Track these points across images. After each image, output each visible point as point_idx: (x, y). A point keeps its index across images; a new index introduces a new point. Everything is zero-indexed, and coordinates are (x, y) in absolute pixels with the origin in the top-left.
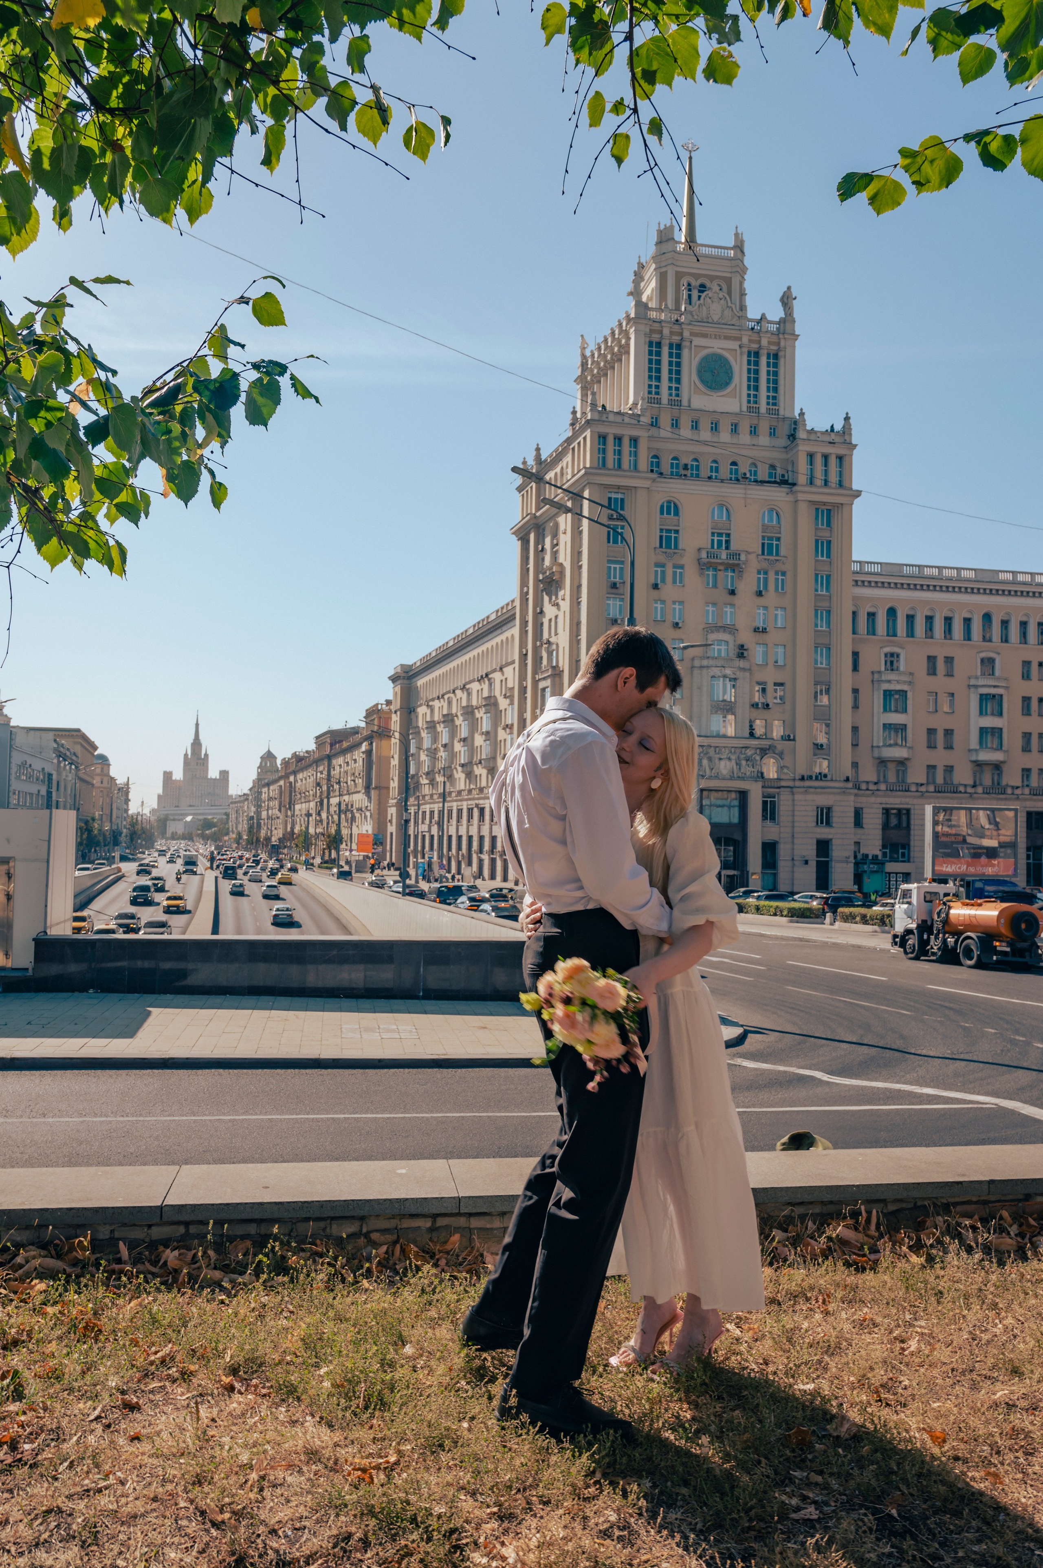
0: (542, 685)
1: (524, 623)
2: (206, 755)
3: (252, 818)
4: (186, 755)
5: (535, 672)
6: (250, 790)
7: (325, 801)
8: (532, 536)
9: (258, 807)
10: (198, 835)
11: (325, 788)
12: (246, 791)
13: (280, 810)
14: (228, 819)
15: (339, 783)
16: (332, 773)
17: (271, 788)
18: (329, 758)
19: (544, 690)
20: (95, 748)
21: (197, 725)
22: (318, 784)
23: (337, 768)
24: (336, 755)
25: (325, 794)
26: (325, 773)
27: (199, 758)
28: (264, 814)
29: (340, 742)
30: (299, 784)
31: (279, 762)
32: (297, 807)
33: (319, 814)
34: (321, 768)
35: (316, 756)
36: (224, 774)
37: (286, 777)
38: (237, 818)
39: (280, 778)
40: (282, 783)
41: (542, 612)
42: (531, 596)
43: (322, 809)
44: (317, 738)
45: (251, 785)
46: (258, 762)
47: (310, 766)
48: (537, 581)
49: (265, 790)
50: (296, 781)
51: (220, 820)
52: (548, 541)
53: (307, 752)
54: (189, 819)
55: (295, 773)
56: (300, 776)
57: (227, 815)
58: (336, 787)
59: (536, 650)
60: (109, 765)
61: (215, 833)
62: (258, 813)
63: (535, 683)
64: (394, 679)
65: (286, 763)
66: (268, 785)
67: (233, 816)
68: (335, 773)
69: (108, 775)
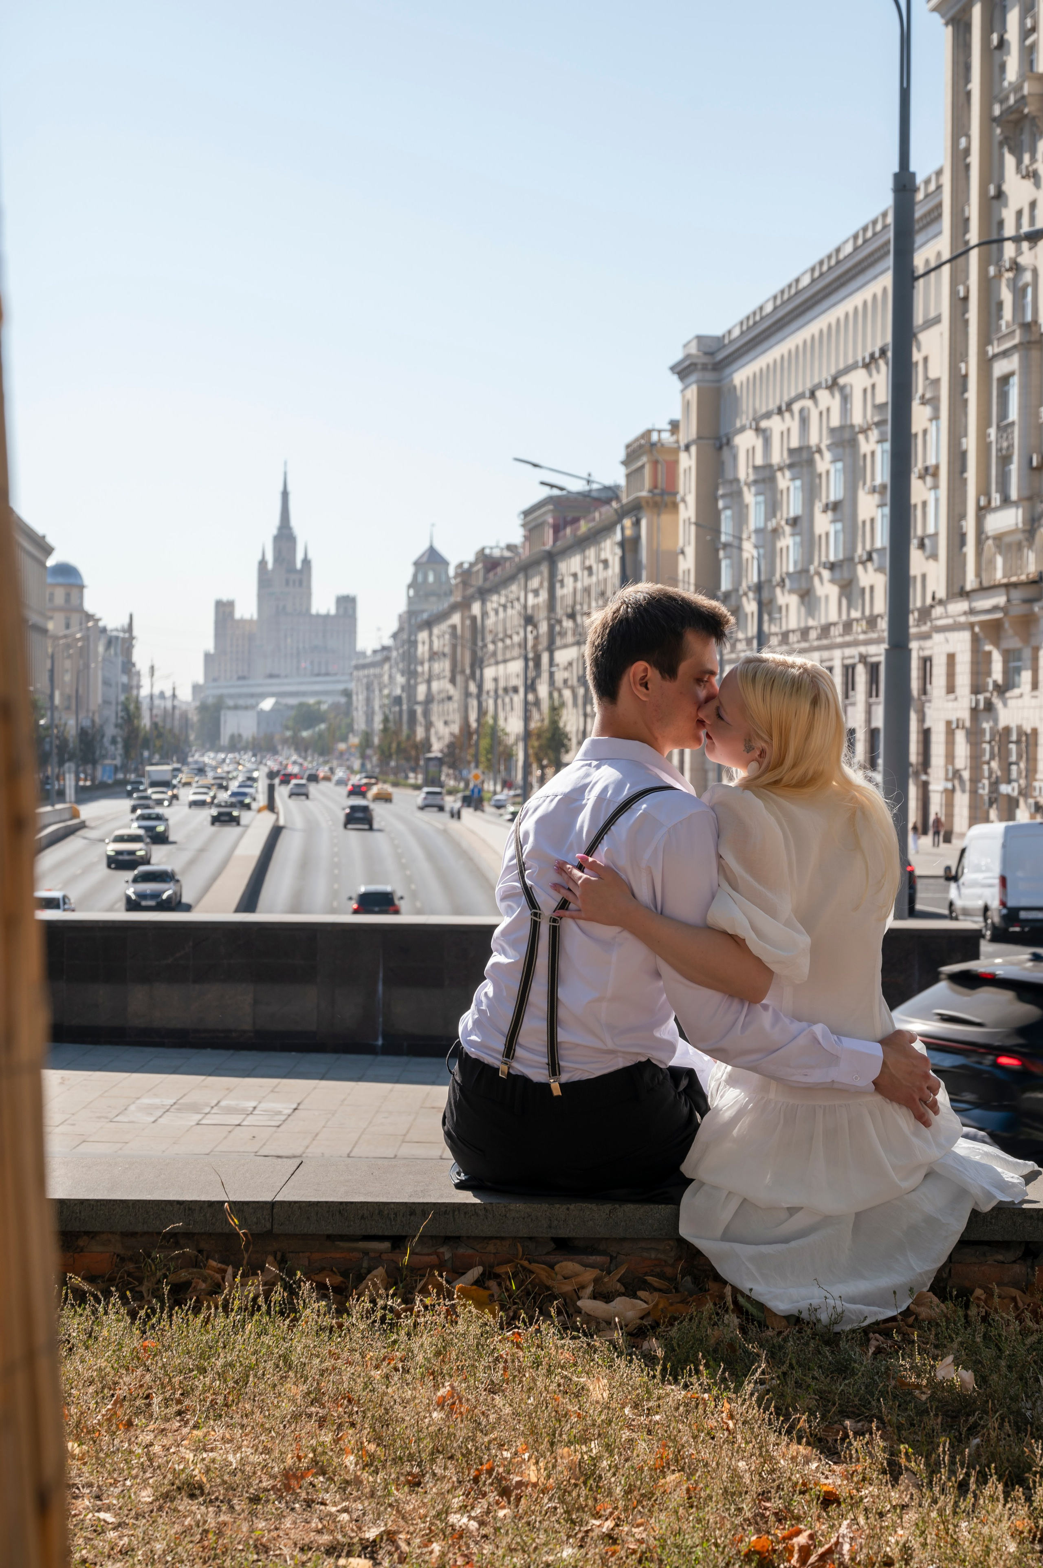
0: (1000, 368)
1: (961, 224)
2: (306, 562)
3: (398, 700)
4: (263, 563)
5: (985, 339)
6: (395, 636)
7: (545, 658)
8: (977, 12)
9: (411, 674)
10: (285, 741)
11: (543, 628)
12: (388, 642)
13: (453, 681)
14: (349, 703)
15: (572, 616)
16: (559, 592)
17: (436, 631)
18: (552, 558)
19: (1005, 380)
20: (48, 550)
21: (285, 494)
22: (529, 620)
23: (568, 581)
24: (566, 551)
25: (544, 642)
26: (544, 595)
27: (291, 569)
28: (421, 691)
29: (575, 520)
30: (490, 621)
31: (451, 572)
32: (489, 673)
33: (530, 687)
34: (535, 583)
35: (525, 554)
36: (347, 604)
37: (464, 605)
38: (369, 701)
39: (454, 608)
40: (456, 619)
41: (1000, 195)
42: (974, 160)
43: (538, 675)
44: (526, 513)
45: (394, 626)
46: (409, 572)
47: (511, 579)
48: (989, 120)
49: (423, 636)
50: (484, 614)
51: (335, 706)
52: (1013, 17)
53: (509, 547)
54: (267, 704)
55: (483, 594)
56: (494, 601)
57: (347, 694)
58: (568, 624)
59: (988, 286)
60: (81, 587)
61: (320, 735)
62: (410, 689)
63: (986, 363)
64: (683, 371)
65: (465, 574)
66: (428, 625)
67: (359, 700)
68: (565, 592)
69: (80, 609)
